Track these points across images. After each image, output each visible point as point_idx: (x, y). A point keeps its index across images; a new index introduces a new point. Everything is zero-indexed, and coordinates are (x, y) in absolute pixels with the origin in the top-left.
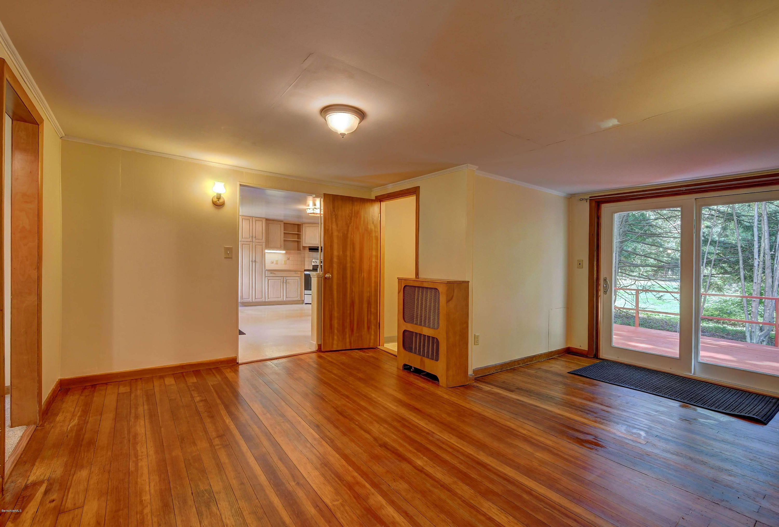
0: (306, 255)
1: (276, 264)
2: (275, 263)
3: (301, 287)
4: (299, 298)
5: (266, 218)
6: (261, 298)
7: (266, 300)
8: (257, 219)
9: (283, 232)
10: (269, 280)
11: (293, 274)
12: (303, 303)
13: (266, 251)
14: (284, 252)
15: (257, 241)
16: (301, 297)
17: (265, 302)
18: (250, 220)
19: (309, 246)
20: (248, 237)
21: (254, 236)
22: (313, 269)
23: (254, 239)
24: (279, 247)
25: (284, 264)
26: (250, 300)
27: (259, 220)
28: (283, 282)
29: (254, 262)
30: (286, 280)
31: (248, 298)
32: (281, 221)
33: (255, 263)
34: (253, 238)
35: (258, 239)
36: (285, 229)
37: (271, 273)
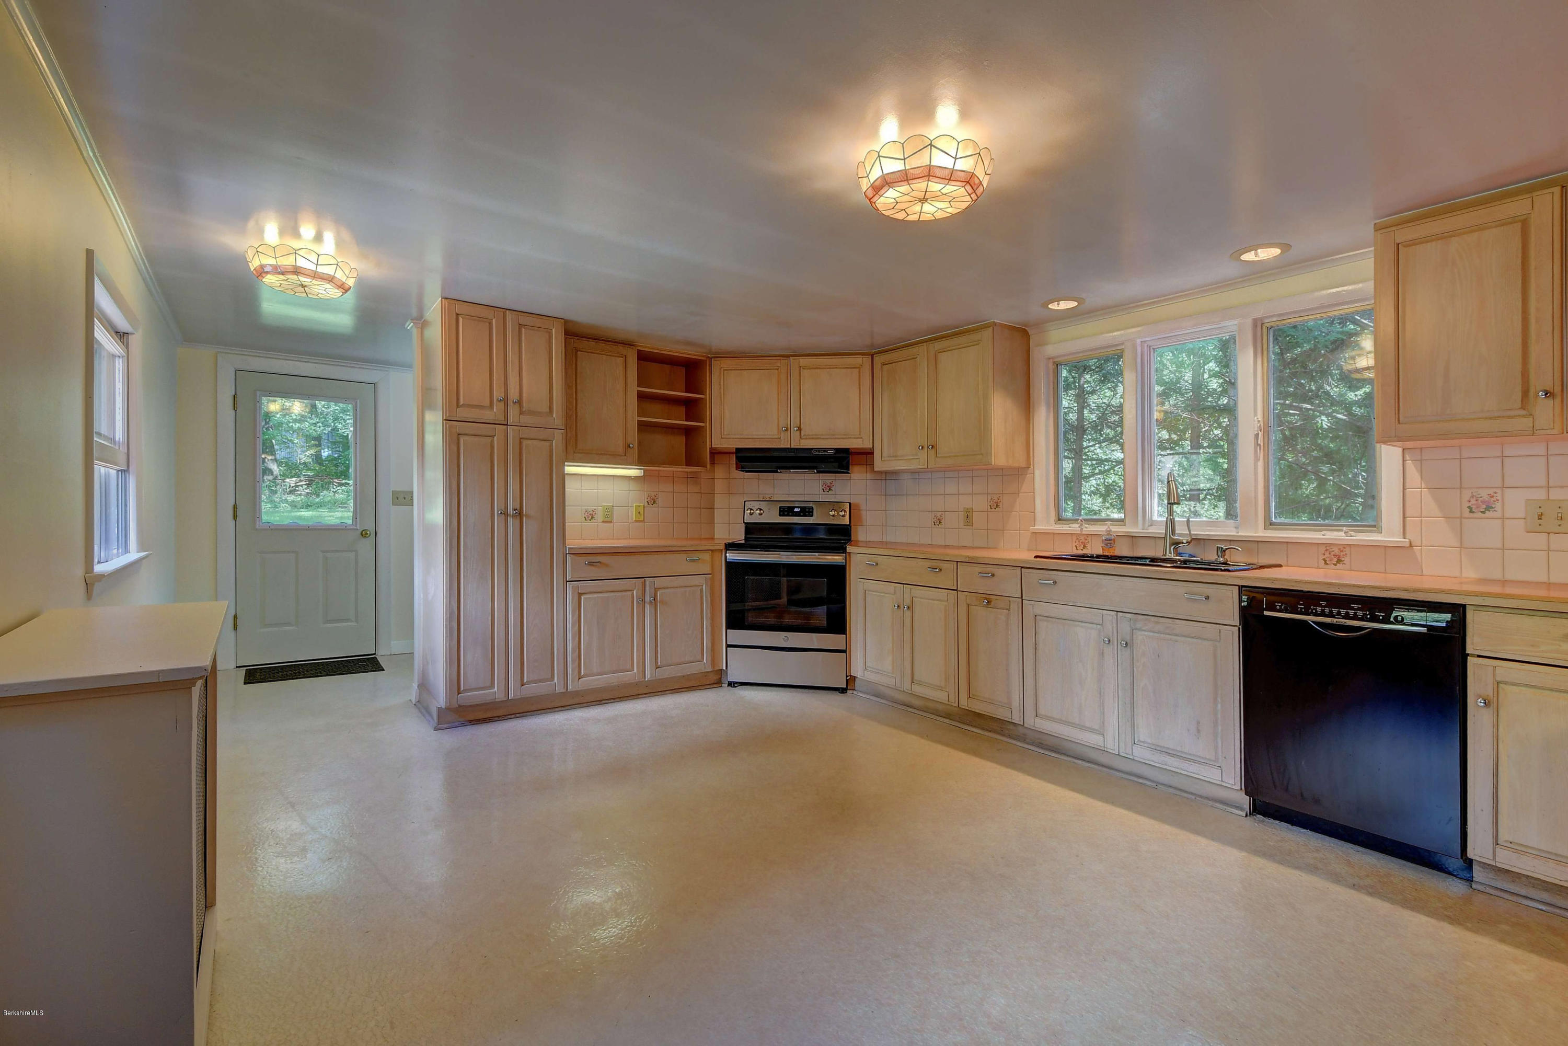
0: (719, 486)
1: (604, 522)
2: (600, 517)
3: (713, 619)
4: (705, 665)
5: (566, 322)
6: (546, 680)
7: (570, 688)
8: (524, 320)
9: (634, 389)
10: (580, 595)
11: (680, 563)
12: (718, 683)
13: (570, 469)
14: (634, 472)
15: (526, 419)
16: (714, 659)
17: (566, 694)
18: (490, 324)
19: (738, 450)
20: (487, 403)
21: (513, 394)
22: (746, 539)
23: (513, 412)
24: (621, 450)
25: (636, 521)
26: (496, 692)
27: (532, 327)
28: (643, 601)
29: (514, 516)
30: (656, 590)
31: (489, 684)
32: (629, 344)
33: (518, 521)
34: (510, 409)
35: (531, 413)
36: (642, 380)
37: (591, 564)
